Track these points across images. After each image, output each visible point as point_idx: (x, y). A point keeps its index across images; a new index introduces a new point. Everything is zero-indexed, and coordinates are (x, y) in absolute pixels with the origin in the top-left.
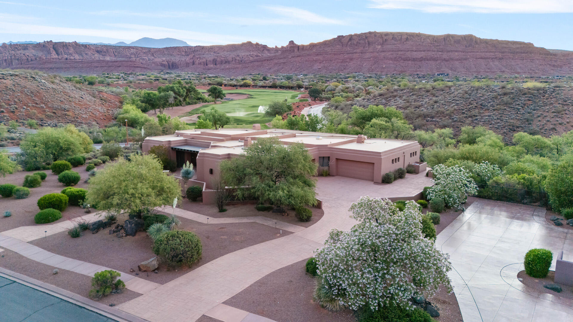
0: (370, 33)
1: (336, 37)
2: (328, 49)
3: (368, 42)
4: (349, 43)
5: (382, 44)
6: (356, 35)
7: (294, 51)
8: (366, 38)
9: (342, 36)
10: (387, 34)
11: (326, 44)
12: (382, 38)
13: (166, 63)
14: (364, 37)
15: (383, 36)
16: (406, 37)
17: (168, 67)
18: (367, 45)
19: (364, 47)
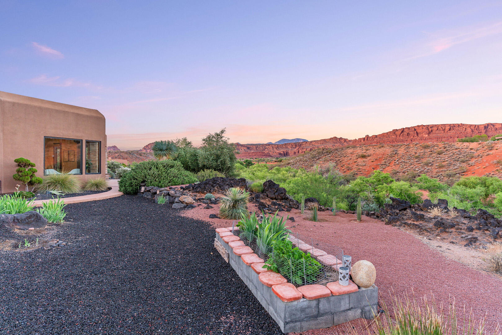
0: (418, 126)
1: (391, 130)
2: (385, 139)
3: (417, 132)
4: (402, 134)
5: (429, 133)
6: (406, 128)
7: (361, 141)
8: (415, 130)
9: (397, 130)
10: (432, 126)
11: (383, 135)
12: (428, 129)
13: (282, 153)
14: (414, 130)
15: (429, 127)
16: (449, 127)
17: (283, 155)
18: (416, 135)
19: (414, 136)
